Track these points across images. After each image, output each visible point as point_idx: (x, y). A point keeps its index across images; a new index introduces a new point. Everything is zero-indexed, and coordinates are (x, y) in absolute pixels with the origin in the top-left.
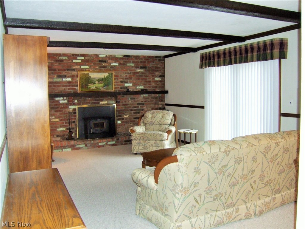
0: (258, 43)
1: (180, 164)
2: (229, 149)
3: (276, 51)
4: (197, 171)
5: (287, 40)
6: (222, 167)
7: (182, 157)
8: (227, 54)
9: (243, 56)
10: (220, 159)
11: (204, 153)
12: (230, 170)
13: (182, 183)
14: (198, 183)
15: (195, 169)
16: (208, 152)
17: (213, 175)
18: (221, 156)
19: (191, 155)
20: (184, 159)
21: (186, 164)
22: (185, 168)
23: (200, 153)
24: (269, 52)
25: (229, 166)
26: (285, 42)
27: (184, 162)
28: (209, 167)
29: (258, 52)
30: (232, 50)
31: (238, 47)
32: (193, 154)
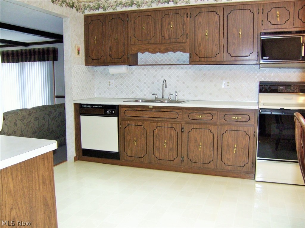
0: (39, 49)
1: (6, 121)
2: (31, 113)
3: (51, 56)
4: (15, 124)
5: (57, 49)
6: (28, 122)
7: (8, 117)
8: (15, 55)
9: (28, 57)
10: (26, 118)
11: (19, 115)
12: (32, 125)
13: (8, 131)
14: (16, 131)
15: (14, 123)
16: (21, 114)
17: (23, 127)
18: (27, 116)
19: (12, 116)
20: (8, 118)
21: (10, 120)
22: (9, 123)
23: (16, 114)
24: (46, 56)
25: (31, 122)
26: (57, 50)
27: (9, 120)
28: (21, 122)
29: (38, 55)
30: (19, 52)
31: (24, 50)
32: (13, 115)
